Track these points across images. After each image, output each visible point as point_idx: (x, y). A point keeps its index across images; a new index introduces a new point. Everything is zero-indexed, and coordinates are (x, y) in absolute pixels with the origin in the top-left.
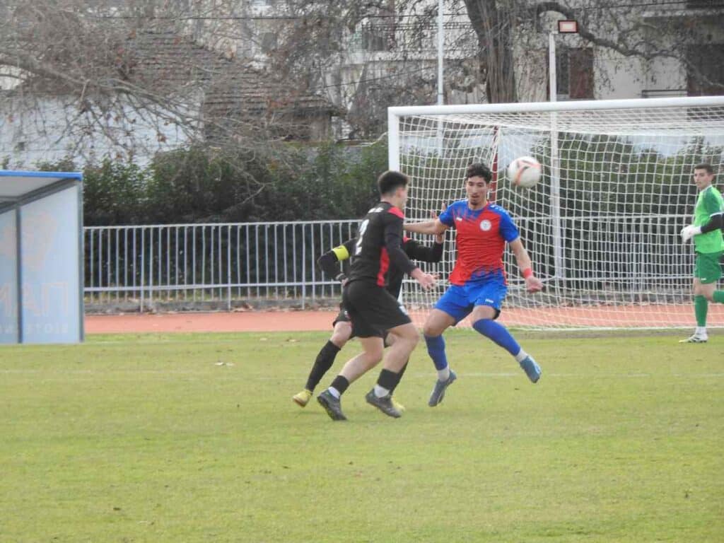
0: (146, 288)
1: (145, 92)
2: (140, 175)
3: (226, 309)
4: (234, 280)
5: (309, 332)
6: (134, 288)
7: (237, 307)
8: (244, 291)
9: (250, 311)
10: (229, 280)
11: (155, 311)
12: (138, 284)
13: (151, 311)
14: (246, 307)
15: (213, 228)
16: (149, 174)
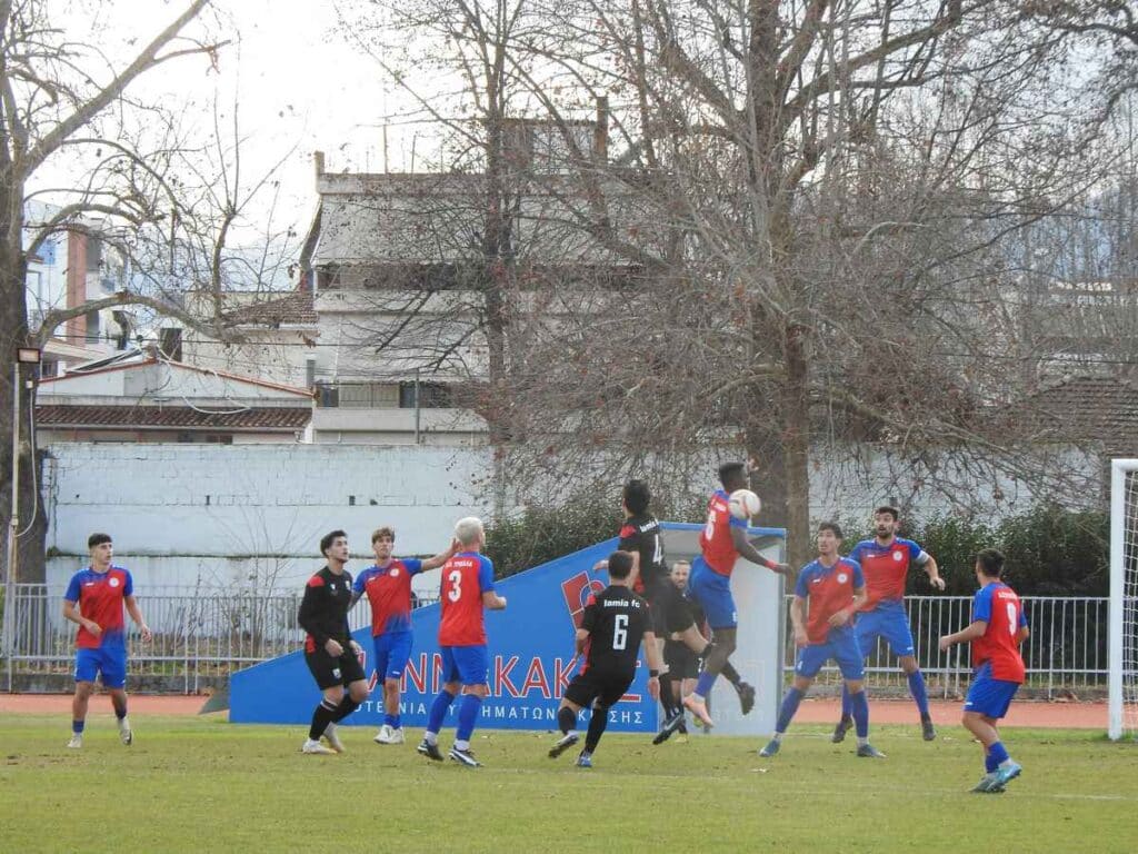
0: (952, 670)
1: (982, 440)
2: (989, 539)
3: (1047, 700)
4: (1057, 665)
5: (1064, 729)
6: (938, 670)
7: (1059, 696)
8: (1069, 677)
9: (1075, 702)
10: (1051, 664)
11: (961, 698)
12: (943, 665)
13: (957, 697)
14: (1070, 697)
15: (1034, 603)
16: (1000, 537)
